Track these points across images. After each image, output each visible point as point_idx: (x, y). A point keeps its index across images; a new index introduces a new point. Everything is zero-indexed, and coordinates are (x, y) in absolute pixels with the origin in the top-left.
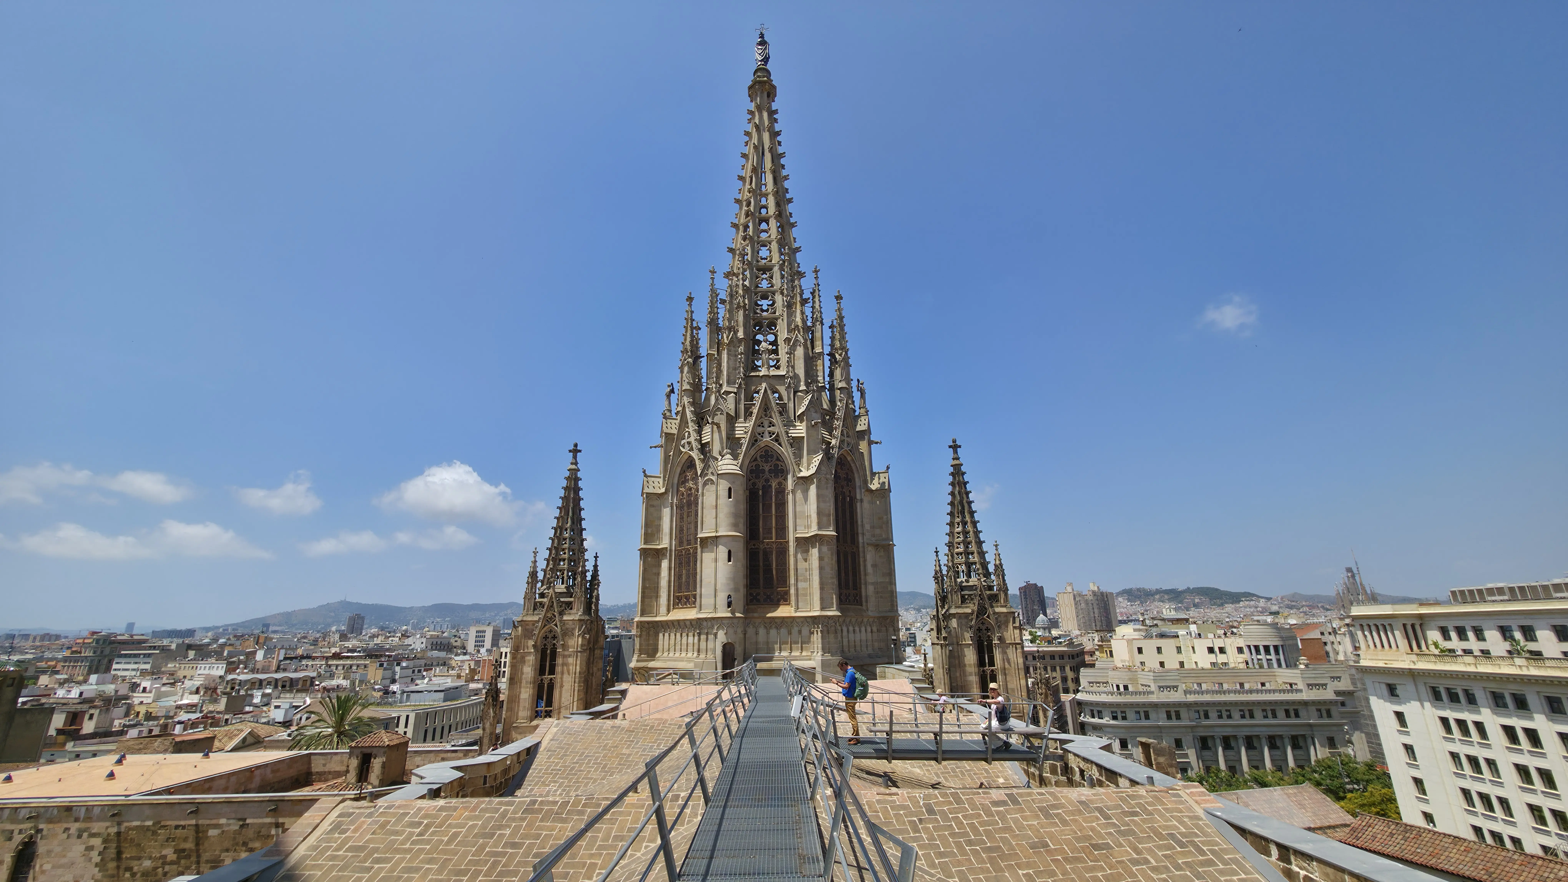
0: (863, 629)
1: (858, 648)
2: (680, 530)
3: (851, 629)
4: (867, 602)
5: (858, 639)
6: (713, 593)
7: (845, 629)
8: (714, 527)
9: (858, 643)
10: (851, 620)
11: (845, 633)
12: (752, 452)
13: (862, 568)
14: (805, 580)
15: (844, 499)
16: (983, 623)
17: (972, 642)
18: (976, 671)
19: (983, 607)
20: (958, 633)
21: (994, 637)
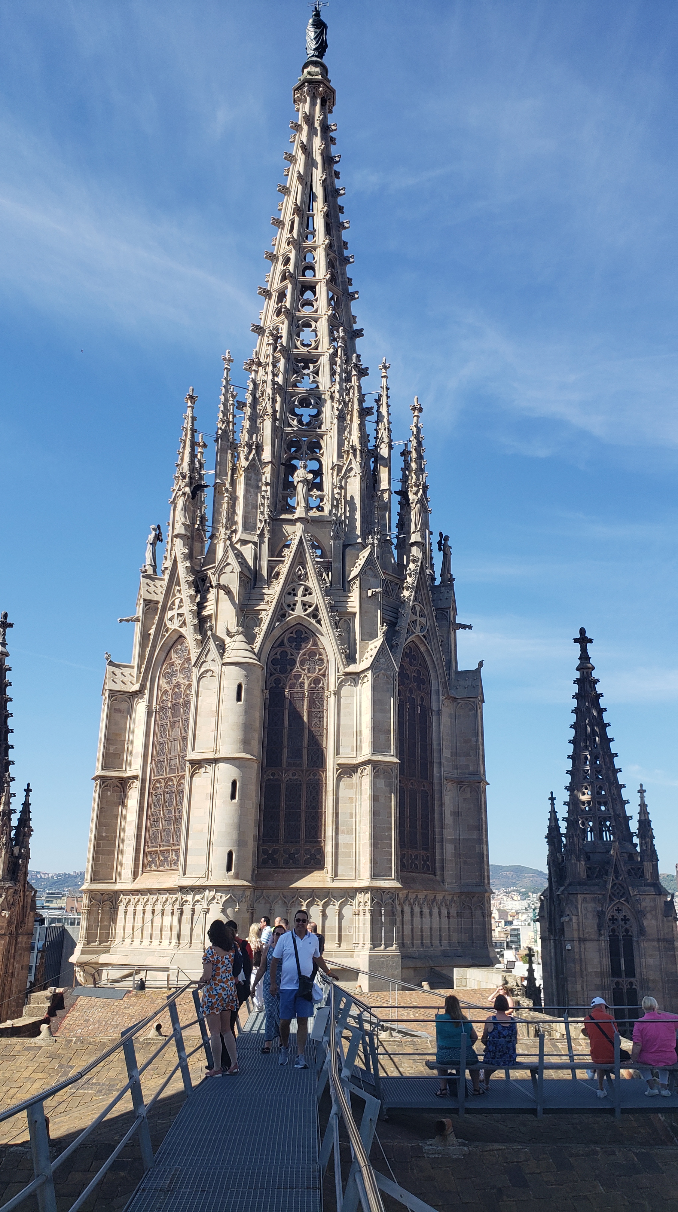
0: (435, 911)
1: (427, 941)
2: (160, 748)
3: (417, 909)
4: (443, 869)
5: (426, 926)
6: (205, 847)
7: (407, 909)
8: (212, 745)
9: (427, 934)
10: (417, 896)
11: (407, 917)
12: (277, 633)
13: (437, 816)
14: (349, 832)
15: (413, 708)
16: (618, 910)
17: (602, 938)
18: (606, 983)
19: (620, 885)
20: (581, 924)
21: (634, 931)
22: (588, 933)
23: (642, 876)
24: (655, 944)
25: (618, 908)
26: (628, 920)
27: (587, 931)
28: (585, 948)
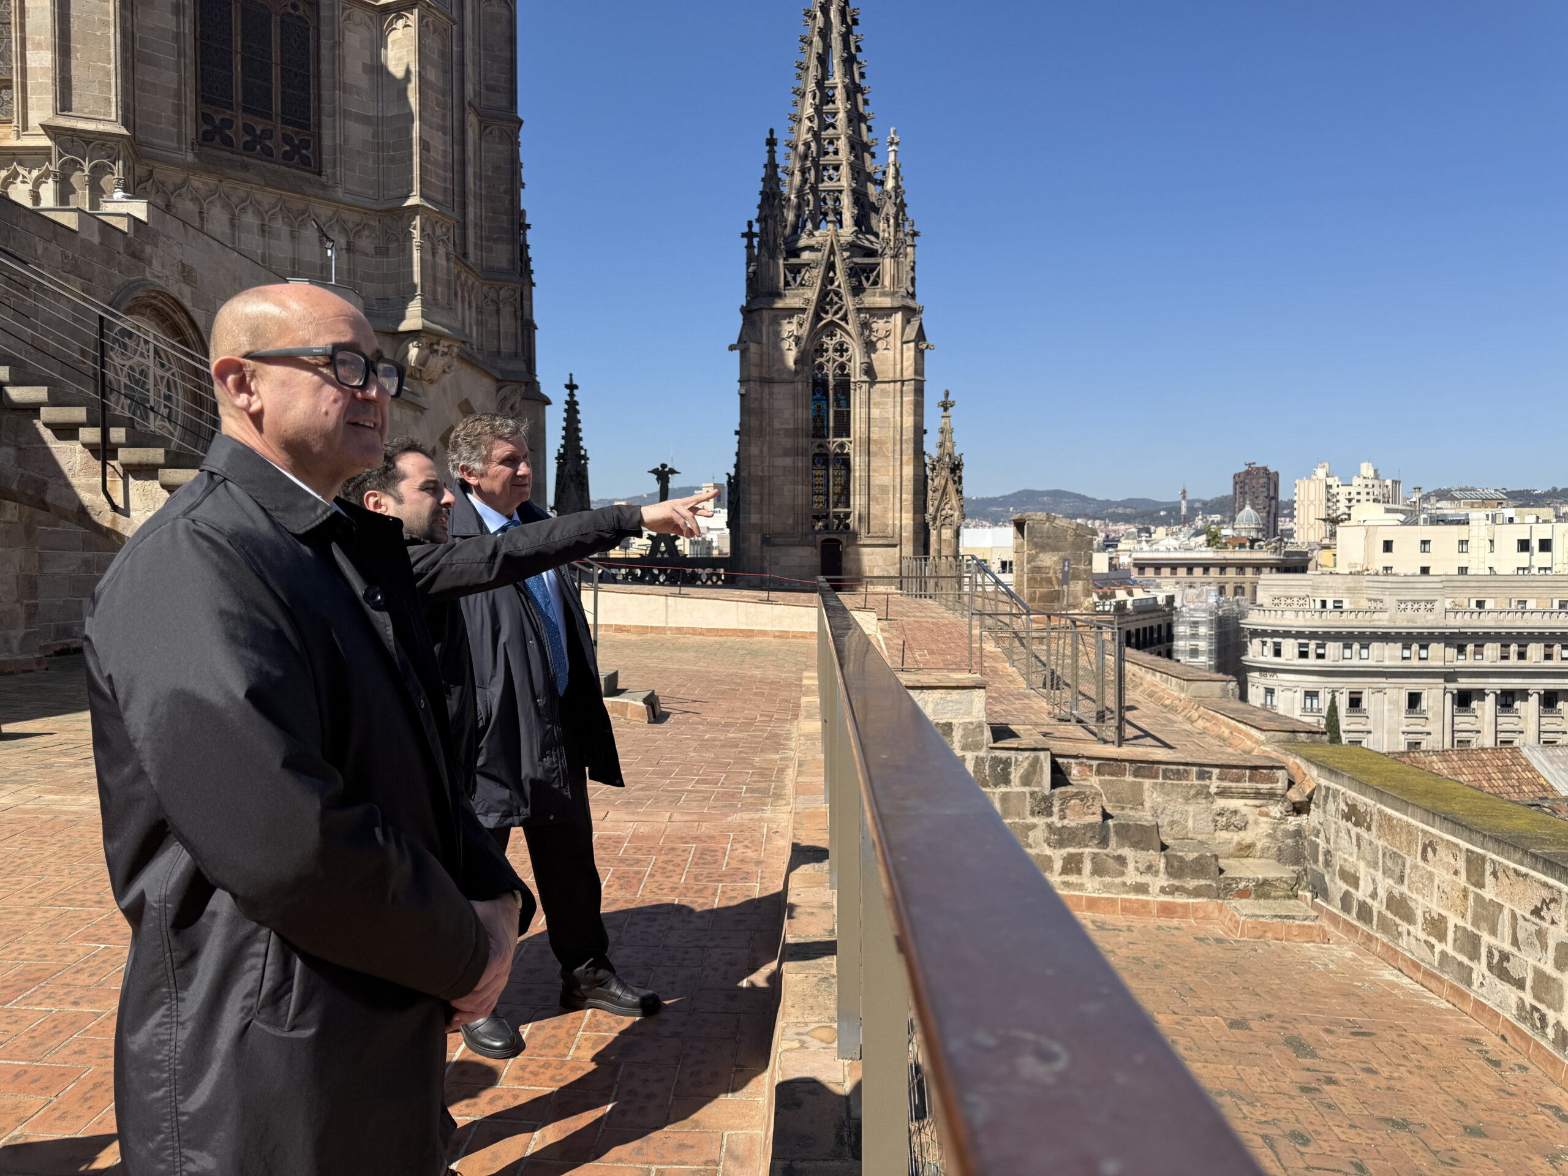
16: (831, 336)
17: (799, 378)
23: (877, 282)
27: (775, 368)
28: (771, 394)
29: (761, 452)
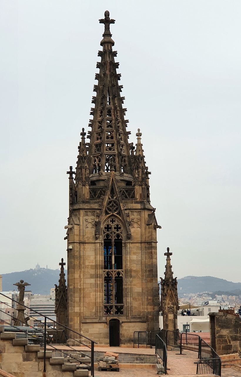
16: (113, 221)
17: (98, 241)
18: (98, 273)
19: (115, 202)
20: (81, 231)
21: (124, 236)
22: (87, 237)
23: (133, 197)
24: (139, 245)
25: (113, 219)
26: (120, 228)
27: (86, 236)
28: (84, 248)
29: (80, 276)
